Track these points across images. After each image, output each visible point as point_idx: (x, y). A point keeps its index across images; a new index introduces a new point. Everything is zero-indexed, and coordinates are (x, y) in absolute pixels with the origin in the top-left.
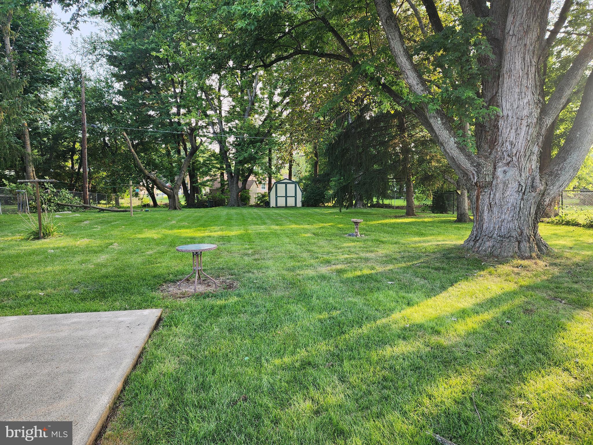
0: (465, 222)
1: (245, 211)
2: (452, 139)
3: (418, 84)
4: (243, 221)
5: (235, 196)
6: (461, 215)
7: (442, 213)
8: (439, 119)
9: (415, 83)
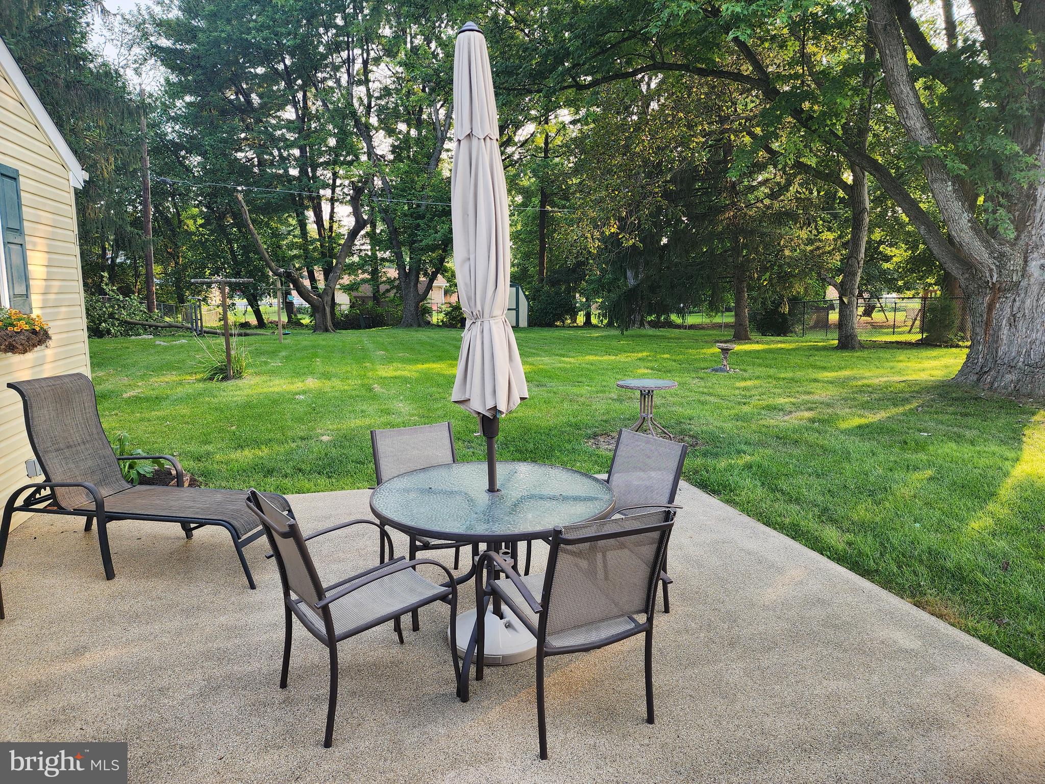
0: (853, 348)
1: (422, 335)
2: (966, 214)
3: (922, 128)
4: (416, 354)
5: (412, 309)
6: (847, 337)
7: (779, 335)
8: (950, 183)
9: (918, 125)
